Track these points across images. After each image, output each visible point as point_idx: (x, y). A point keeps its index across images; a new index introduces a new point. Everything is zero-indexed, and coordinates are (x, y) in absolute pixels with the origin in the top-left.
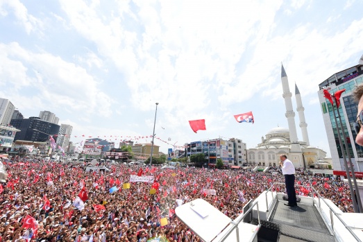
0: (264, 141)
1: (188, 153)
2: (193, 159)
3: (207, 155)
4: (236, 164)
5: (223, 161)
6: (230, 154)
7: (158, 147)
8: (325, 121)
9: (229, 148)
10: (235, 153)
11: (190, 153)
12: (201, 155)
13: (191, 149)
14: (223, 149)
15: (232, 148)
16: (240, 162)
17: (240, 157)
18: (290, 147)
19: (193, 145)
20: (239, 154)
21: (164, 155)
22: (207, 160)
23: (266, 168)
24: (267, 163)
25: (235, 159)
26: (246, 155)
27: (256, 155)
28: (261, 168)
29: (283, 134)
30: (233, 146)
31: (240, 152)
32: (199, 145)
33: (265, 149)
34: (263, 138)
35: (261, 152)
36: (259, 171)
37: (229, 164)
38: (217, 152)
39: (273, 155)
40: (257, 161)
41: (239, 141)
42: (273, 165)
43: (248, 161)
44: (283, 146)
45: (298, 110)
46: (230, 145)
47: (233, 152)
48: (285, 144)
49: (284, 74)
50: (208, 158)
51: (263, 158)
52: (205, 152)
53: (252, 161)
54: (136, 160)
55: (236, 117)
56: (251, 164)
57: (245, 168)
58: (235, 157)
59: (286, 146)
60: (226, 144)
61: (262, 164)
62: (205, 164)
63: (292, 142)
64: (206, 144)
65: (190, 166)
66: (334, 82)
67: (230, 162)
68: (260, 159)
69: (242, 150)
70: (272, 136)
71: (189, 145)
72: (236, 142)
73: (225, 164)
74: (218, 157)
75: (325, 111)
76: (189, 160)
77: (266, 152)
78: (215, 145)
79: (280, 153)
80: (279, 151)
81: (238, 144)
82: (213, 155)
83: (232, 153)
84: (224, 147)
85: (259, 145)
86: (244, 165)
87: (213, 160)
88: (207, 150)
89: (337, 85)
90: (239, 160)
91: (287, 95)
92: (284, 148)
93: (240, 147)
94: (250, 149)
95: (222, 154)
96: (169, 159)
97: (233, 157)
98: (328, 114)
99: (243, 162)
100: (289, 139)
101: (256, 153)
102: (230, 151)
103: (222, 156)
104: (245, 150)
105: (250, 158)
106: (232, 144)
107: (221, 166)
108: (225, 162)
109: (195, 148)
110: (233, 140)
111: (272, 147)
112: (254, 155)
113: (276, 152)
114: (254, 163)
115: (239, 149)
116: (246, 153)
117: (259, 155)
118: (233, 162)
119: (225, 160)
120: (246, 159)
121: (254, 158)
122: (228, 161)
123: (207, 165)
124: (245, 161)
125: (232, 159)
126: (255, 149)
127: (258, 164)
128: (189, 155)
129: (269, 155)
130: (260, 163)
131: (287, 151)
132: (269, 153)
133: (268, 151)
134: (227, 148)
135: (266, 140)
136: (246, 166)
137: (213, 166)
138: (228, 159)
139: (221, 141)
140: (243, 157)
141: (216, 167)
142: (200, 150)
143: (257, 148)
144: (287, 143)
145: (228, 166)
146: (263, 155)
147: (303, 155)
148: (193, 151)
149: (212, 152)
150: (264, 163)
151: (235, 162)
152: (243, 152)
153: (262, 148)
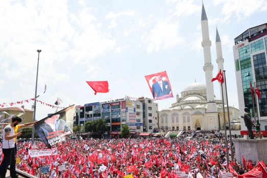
0: (179, 100)
1: (80, 120)
2: (88, 129)
3: (108, 121)
4: (145, 130)
5: (130, 127)
6: (138, 117)
8: (237, 79)
9: (137, 110)
10: (144, 116)
11: (84, 119)
12: (101, 122)
13: (85, 113)
14: (129, 111)
15: (141, 110)
16: (150, 128)
17: (150, 121)
18: (206, 106)
19: (89, 108)
20: (149, 118)
22: (109, 128)
23: (179, 134)
24: (181, 128)
25: (144, 124)
26: (157, 118)
27: (170, 118)
28: (174, 133)
29: (199, 92)
30: (142, 107)
31: (150, 115)
32: (97, 107)
33: (179, 110)
34: (178, 96)
35: (175, 114)
36: (172, 137)
37: (137, 131)
38: (122, 116)
39: (188, 117)
40: (170, 125)
41: (150, 101)
42: (187, 129)
43: (160, 126)
44: (198, 106)
45: (217, 62)
46: (138, 107)
47: (142, 115)
48: (202, 104)
49: (204, 17)
50: (109, 124)
51: (177, 122)
52: (106, 117)
53: (165, 125)
56: (162, 129)
57: (156, 134)
58: (144, 122)
59: (203, 106)
60: (134, 105)
61: (175, 128)
62: (106, 133)
63: (208, 101)
64: (107, 106)
66: (248, 38)
67: (138, 128)
68: (173, 122)
69: (153, 112)
70: (187, 94)
71: (82, 108)
72: (146, 102)
73: (131, 132)
74: (124, 123)
75: (238, 69)
77: (180, 113)
78: (119, 106)
79: (195, 114)
80: (194, 111)
81: (148, 105)
82: (117, 120)
83: (141, 117)
84: (131, 110)
85: (174, 106)
86: (155, 131)
87: (116, 128)
88: (108, 114)
89: (250, 41)
90: (148, 124)
92: (199, 108)
93: (150, 108)
94: (163, 111)
95: (128, 118)
97: (142, 122)
98: (240, 72)
99: (153, 128)
100: (205, 97)
101: (170, 114)
102: (138, 114)
103: (128, 121)
104: (157, 112)
105: (162, 122)
106: (141, 104)
107: (126, 134)
108: (132, 129)
109: (91, 113)
110: (142, 100)
111: (187, 107)
112: (167, 119)
113: (191, 112)
114: (167, 128)
115: (149, 112)
116: (158, 116)
117: (173, 118)
118: (142, 127)
119: (132, 127)
120: (158, 124)
121: (167, 122)
122: (135, 127)
123: (109, 134)
124: (156, 126)
125: (141, 124)
126: (169, 111)
127: (171, 129)
128: (82, 122)
129: (184, 118)
130: (173, 128)
131: (203, 112)
132: (184, 114)
133: (183, 112)
134: (135, 111)
135: (181, 99)
136: (158, 132)
137: (116, 135)
138: (136, 124)
139: (127, 101)
140: (154, 121)
141: (121, 137)
142: (99, 115)
143: (171, 109)
144: (203, 102)
145: (136, 133)
146: (177, 118)
147: (219, 116)
148: (88, 116)
149: (115, 117)
150: (178, 127)
151: (144, 128)
152: (155, 115)
153: (176, 108)
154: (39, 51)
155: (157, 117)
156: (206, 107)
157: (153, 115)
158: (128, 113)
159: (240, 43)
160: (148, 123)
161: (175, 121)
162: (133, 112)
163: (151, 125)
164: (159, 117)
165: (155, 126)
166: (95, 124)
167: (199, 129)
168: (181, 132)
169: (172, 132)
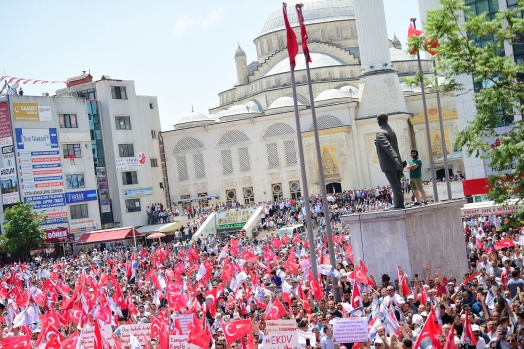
0: (249, 74)
4: (108, 219)
5: (39, 214)
6: (70, 168)
9: (67, 137)
10: (100, 161)
14: (29, 146)
15: (81, 135)
17: (130, 178)
20: (123, 165)
23: (252, 218)
24: (264, 194)
26: (160, 162)
27: (212, 157)
28: (233, 216)
29: (330, 30)
30: (85, 124)
31: (127, 151)
33: (251, 118)
34: (240, 55)
35: (232, 135)
37: (75, 225)
39: (289, 145)
40: (216, 185)
41: (119, 92)
42: (286, 193)
43: (176, 194)
44: (328, 93)
46: (68, 121)
48: (343, 80)
51: (245, 167)
53: (193, 189)
56: (186, 205)
57: (159, 230)
58: (103, 184)
60: (48, 117)
61: (240, 198)
63: (366, 66)
67: (79, 213)
68: (228, 170)
69: (138, 137)
72: (103, 94)
73: (48, 232)
74: (13, 198)
77: (255, 131)
81: (113, 108)
83: (84, 165)
84: (35, 138)
85: (228, 99)
86: (154, 218)
90: (121, 192)
92: (332, 103)
93: (124, 121)
94: (182, 127)
95: (28, 175)
97: (91, 184)
99: (145, 204)
100: (354, 52)
101: (210, 139)
102: (71, 152)
103: (29, 186)
104: (158, 136)
105: (183, 177)
106: (81, 109)
108: (50, 219)
110: (82, 88)
111: (282, 101)
112: (199, 159)
114: (204, 198)
115: (119, 137)
116: (162, 151)
117: (226, 154)
118: (93, 207)
119: (49, 211)
120: (164, 185)
121: (201, 174)
122: (66, 208)
124: (159, 197)
125: (87, 196)
126: (206, 125)
127: (224, 199)
129: (272, 147)
130: (231, 194)
131: (345, 115)
132: (271, 132)
133: (264, 124)
134: (54, 140)
135: (256, 66)
136: (166, 219)
138: (67, 199)
139: (13, 100)
140: (148, 177)
143: (216, 117)
144: (347, 71)
145: (70, 236)
146: (244, 152)
147: (411, 126)
150: (249, 191)
151: (106, 209)
152: (147, 148)
153: (237, 109)
155: (157, 155)
156: (359, 95)
157: (138, 153)
158: (24, 156)
160: (122, 187)
161: (236, 166)
162: (46, 146)
163: (133, 195)
164: (168, 154)
165: (151, 198)
167: (335, 187)
168: (260, 209)
169: (222, 215)
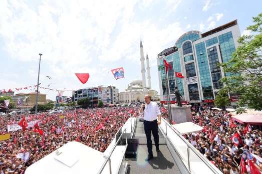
0: (129, 87)
1: (75, 99)
2: (80, 103)
3: (91, 99)
4: (112, 103)
5: (103, 102)
6: (108, 96)
7: (45, 96)
9: (107, 92)
11: (77, 98)
12: (87, 99)
15: (109, 93)
16: (115, 101)
17: (115, 98)
19: (80, 92)
20: (114, 96)
21: (52, 102)
22: (92, 102)
23: (130, 103)
24: (130, 101)
25: (111, 100)
26: (118, 96)
29: (139, 83)
30: (110, 91)
31: (115, 95)
32: (85, 91)
34: (128, 85)
35: (127, 94)
36: (126, 105)
38: (99, 96)
39: (134, 95)
40: (125, 100)
41: (114, 88)
42: (133, 101)
44: (138, 90)
45: (147, 69)
47: (110, 95)
49: (141, 46)
50: (92, 101)
51: (128, 98)
52: (90, 97)
53: (122, 100)
54: (19, 109)
55: (112, 71)
56: (121, 102)
57: (118, 105)
59: (141, 90)
60: (106, 90)
61: (127, 101)
62: (90, 105)
64: (90, 91)
65: (77, 108)
66: (164, 54)
67: (108, 102)
68: (126, 98)
69: (116, 93)
70: (133, 84)
71: (76, 92)
72: (112, 88)
73: (104, 104)
74: (100, 99)
75: (159, 70)
76: (77, 103)
78: (97, 91)
79: (137, 94)
81: (113, 90)
82: (96, 98)
83: (109, 96)
84: (104, 92)
85: (126, 90)
86: (117, 103)
87: (96, 102)
88: (91, 95)
89: (165, 56)
90: (114, 100)
91: (142, 59)
93: (114, 91)
94: (121, 93)
95: (102, 97)
96: (57, 105)
97: (110, 98)
100: (142, 86)
101: (124, 94)
102: (108, 94)
104: (118, 93)
105: (121, 98)
106: (110, 90)
107: (101, 106)
108: (105, 102)
109: (81, 94)
110: (110, 87)
111: (133, 90)
112: (123, 96)
113: (135, 93)
115: (114, 93)
117: (126, 96)
118: (110, 102)
120: (119, 99)
121: (123, 98)
123: (92, 106)
124: (118, 101)
125: (109, 100)
128: (76, 100)
129: (132, 96)
131: (141, 93)
137: (96, 106)
138: (107, 100)
139: (102, 88)
140: (117, 98)
141: (98, 107)
142: (86, 95)
143: (125, 92)
145: (107, 105)
146: (128, 96)
148: (79, 96)
149: (95, 96)
152: (117, 95)
153: (128, 91)
154: (41, 55)
158: (102, 94)
159: (160, 57)
165: (117, 101)
166: (84, 101)
167: (139, 101)
169: (125, 103)
